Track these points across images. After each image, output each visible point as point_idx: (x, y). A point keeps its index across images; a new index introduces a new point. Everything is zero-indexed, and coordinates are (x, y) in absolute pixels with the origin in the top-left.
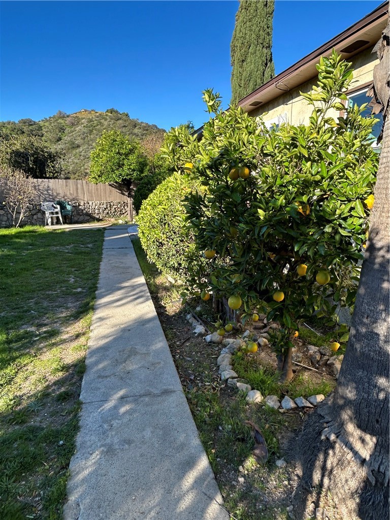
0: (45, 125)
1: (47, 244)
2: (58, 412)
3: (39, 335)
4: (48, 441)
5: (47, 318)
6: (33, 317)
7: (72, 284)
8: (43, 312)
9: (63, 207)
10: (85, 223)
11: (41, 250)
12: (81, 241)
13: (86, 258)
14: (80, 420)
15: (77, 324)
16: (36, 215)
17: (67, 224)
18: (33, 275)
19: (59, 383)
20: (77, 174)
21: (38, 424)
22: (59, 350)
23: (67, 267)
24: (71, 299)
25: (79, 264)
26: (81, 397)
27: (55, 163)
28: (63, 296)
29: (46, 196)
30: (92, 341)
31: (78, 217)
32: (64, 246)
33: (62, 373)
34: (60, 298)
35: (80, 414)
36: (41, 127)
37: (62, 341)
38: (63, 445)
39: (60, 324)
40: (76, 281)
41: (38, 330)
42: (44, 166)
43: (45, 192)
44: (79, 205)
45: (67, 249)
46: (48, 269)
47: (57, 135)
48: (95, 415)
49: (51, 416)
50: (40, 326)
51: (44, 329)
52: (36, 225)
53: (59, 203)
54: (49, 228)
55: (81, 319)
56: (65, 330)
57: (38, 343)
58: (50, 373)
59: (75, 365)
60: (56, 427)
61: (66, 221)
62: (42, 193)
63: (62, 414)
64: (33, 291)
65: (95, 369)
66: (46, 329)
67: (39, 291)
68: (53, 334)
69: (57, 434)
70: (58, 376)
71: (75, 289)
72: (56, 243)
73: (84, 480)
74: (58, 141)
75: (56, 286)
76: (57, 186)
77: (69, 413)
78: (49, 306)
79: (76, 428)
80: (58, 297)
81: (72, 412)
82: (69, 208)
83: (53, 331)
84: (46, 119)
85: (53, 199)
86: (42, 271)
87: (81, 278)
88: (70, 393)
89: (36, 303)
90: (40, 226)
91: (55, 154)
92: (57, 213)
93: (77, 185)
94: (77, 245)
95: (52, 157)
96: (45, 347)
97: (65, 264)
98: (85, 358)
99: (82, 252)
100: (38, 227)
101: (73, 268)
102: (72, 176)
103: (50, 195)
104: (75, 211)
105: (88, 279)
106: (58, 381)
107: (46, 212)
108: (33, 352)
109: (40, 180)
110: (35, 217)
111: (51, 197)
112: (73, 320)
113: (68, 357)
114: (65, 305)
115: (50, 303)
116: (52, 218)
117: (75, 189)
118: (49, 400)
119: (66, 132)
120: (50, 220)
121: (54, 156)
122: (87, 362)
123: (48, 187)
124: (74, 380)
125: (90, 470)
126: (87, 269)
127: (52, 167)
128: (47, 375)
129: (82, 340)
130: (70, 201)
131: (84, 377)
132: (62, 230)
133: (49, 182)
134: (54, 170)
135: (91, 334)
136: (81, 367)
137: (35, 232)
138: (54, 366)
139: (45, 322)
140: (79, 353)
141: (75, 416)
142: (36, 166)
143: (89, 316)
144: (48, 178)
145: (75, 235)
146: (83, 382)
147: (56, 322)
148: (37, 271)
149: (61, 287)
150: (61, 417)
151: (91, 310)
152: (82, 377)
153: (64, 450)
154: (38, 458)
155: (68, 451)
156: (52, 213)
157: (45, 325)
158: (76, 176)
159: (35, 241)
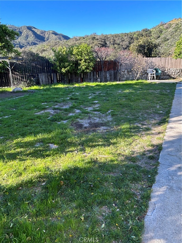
0: (153, 31)
1: (148, 89)
2: (148, 163)
3: (142, 128)
4: (144, 173)
5: (146, 122)
6: (140, 120)
7: (158, 109)
8: (145, 119)
9: (157, 71)
10: (166, 79)
11: (145, 91)
12: (164, 89)
13: (166, 97)
14: (158, 170)
15: (159, 127)
16: (145, 75)
17: (158, 79)
18: (141, 102)
19: (150, 151)
20: (165, 55)
21: (140, 165)
22: (150, 137)
23: (156, 100)
24: (157, 116)
25: (162, 99)
26: (159, 160)
27: (157, 49)
28: (154, 114)
29: (150, 66)
30: (166, 137)
31: (163, 76)
32: (155, 90)
33: (151, 147)
34: (152, 114)
35: (158, 168)
36: (151, 32)
37: (152, 133)
38: (150, 177)
39: (151, 126)
40: (160, 108)
41: (142, 126)
42: (151, 51)
43: (150, 64)
44: (165, 71)
45: (157, 92)
46: (148, 100)
47: (158, 35)
48: (165, 170)
49: (146, 164)
50: (143, 125)
51: (144, 126)
52: (144, 79)
53: (156, 69)
54: (149, 81)
55: (161, 125)
56: (154, 129)
57: (141, 132)
58: (146, 146)
59: (157, 146)
60: (147, 169)
61: (157, 78)
62: (148, 64)
63: (150, 164)
64: (141, 109)
65: (167, 150)
66: (145, 127)
67: (143, 109)
68: (148, 129)
69: (148, 172)
70: (149, 148)
71: (159, 111)
72: (152, 88)
73: (158, 196)
74: (158, 38)
75: (151, 108)
76: (155, 61)
77: (153, 165)
78: (147, 117)
79: (156, 173)
80: (151, 113)
81: (155, 165)
82: (160, 72)
83: (148, 128)
84: (154, 27)
85: (153, 67)
86: (145, 101)
87: (162, 106)
88: (154, 157)
89: (142, 115)
90: (145, 80)
91: (157, 45)
92: (154, 74)
93: (166, 60)
94: (162, 90)
95: (156, 46)
96: (145, 134)
97: (155, 99)
98: (162, 144)
99: (164, 94)
100: (144, 80)
101: (159, 101)
102: (162, 56)
103: (152, 65)
104: (162, 73)
105: (166, 107)
106: (149, 150)
107: (149, 74)
108: (139, 135)
109: (149, 58)
110: (144, 76)
111: (152, 66)
112: (157, 125)
113: (154, 141)
114: (154, 118)
115: (148, 116)
116: (151, 76)
117: (164, 62)
118: (145, 157)
119: (163, 33)
120: (150, 78)
121: (157, 46)
122: (163, 146)
123: (152, 61)
124: (156, 152)
125: (161, 193)
126: (166, 103)
127: (155, 51)
128: (145, 146)
129: (161, 135)
130: (161, 68)
131: (161, 152)
132: (155, 83)
133: (152, 59)
134: (156, 53)
135: (166, 134)
136: (160, 147)
137: (143, 83)
138: (148, 143)
139: (145, 123)
140: (159, 140)
141: (156, 167)
142: (148, 51)
143: (165, 125)
144: (152, 57)
145: (161, 85)
146: (161, 154)
147: (149, 125)
148: (143, 100)
149: (153, 109)
150: (150, 166)
151: (167, 123)
152: (160, 152)
153: (151, 179)
154: (140, 178)
155: (152, 181)
156: (151, 74)
157: (145, 125)
158: (164, 56)
159: (143, 87)
